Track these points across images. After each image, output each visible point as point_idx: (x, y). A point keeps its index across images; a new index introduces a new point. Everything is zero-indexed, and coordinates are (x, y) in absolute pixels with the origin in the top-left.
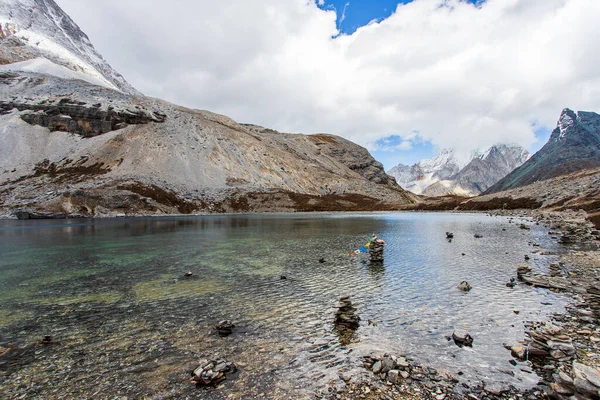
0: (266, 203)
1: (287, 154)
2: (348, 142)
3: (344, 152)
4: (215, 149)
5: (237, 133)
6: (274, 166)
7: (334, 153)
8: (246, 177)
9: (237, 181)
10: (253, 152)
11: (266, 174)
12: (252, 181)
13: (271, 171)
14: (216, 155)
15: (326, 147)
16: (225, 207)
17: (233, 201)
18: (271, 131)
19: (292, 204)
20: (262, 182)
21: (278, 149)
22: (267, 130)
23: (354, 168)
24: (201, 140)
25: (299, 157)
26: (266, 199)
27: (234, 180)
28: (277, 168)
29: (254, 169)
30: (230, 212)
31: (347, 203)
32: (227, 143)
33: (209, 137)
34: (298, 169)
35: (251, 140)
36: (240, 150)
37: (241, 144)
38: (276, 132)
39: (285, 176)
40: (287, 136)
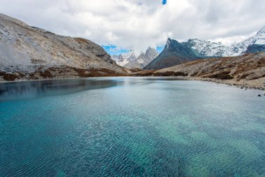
0: (62, 73)
1: (65, 47)
2: (94, 43)
3: (93, 48)
4: (18, 41)
5: (31, 32)
6: (59, 54)
7: (88, 48)
8: (44, 59)
9: (39, 60)
10: (45, 44)
11: (56, 58)
12: (48, 61)
13: (58, 56)
14: (19, 45)
15: (84, 45)
16: (37, 76)
17: (41, 73)
18: (51, 33)
19: (77, 74)
20: (54, 62)
21: (59, 43)
22: (48, 32)
23: (98, 56)
24: (6, 34)
25: (72, 49)
26: (62, 71)
27: (36, 61)
28: (62, 55)
29: (47, 54)
30: (41, 79)
31: (103, 73)
32: (26, 38)
33: (11, 33)
34: (73, 55)
35: (41, 38)
36: (35, 42)
37: (36, 39)
38: (54, 34)
39: (67, 59)
40: (62, 37)
